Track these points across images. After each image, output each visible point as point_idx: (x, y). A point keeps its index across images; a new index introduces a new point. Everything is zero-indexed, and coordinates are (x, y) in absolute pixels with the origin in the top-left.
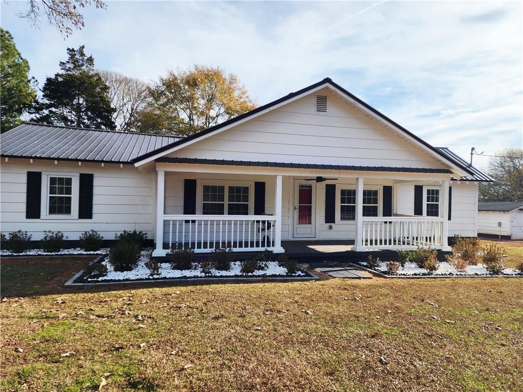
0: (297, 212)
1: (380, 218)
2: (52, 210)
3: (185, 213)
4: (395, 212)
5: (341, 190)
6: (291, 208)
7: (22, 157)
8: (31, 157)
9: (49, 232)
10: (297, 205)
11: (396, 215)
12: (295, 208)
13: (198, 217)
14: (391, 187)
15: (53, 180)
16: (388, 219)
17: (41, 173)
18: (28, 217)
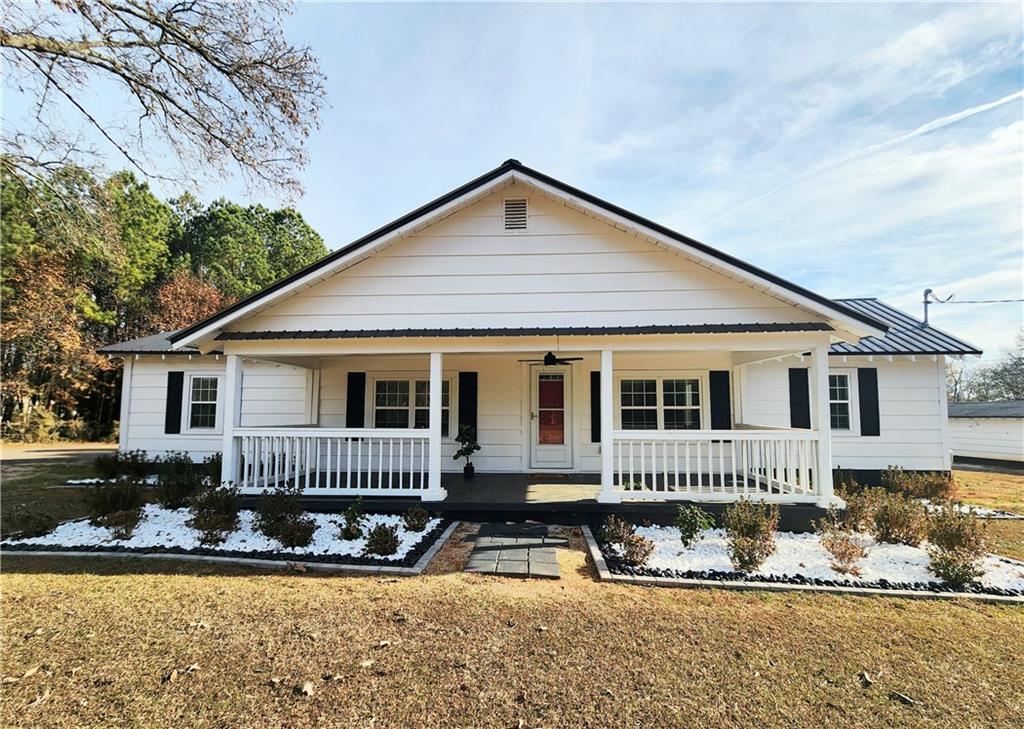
0: (536, 422)
1: (706, 433)
2: (195, 423)
3: (349, 425)
4: (738, 421)
5: (622, 381)
6: (526, 416)
7: (152, 353)
8: (162, 353)
9: (173, 452)
10: (536, 410)
11: (740, 427)
12: (532, 416)
13: (369, 432)
14: (727, 372)
15: (197, 382)
16: (722, 434)
17: (183, 373)
18: (168, 431)
